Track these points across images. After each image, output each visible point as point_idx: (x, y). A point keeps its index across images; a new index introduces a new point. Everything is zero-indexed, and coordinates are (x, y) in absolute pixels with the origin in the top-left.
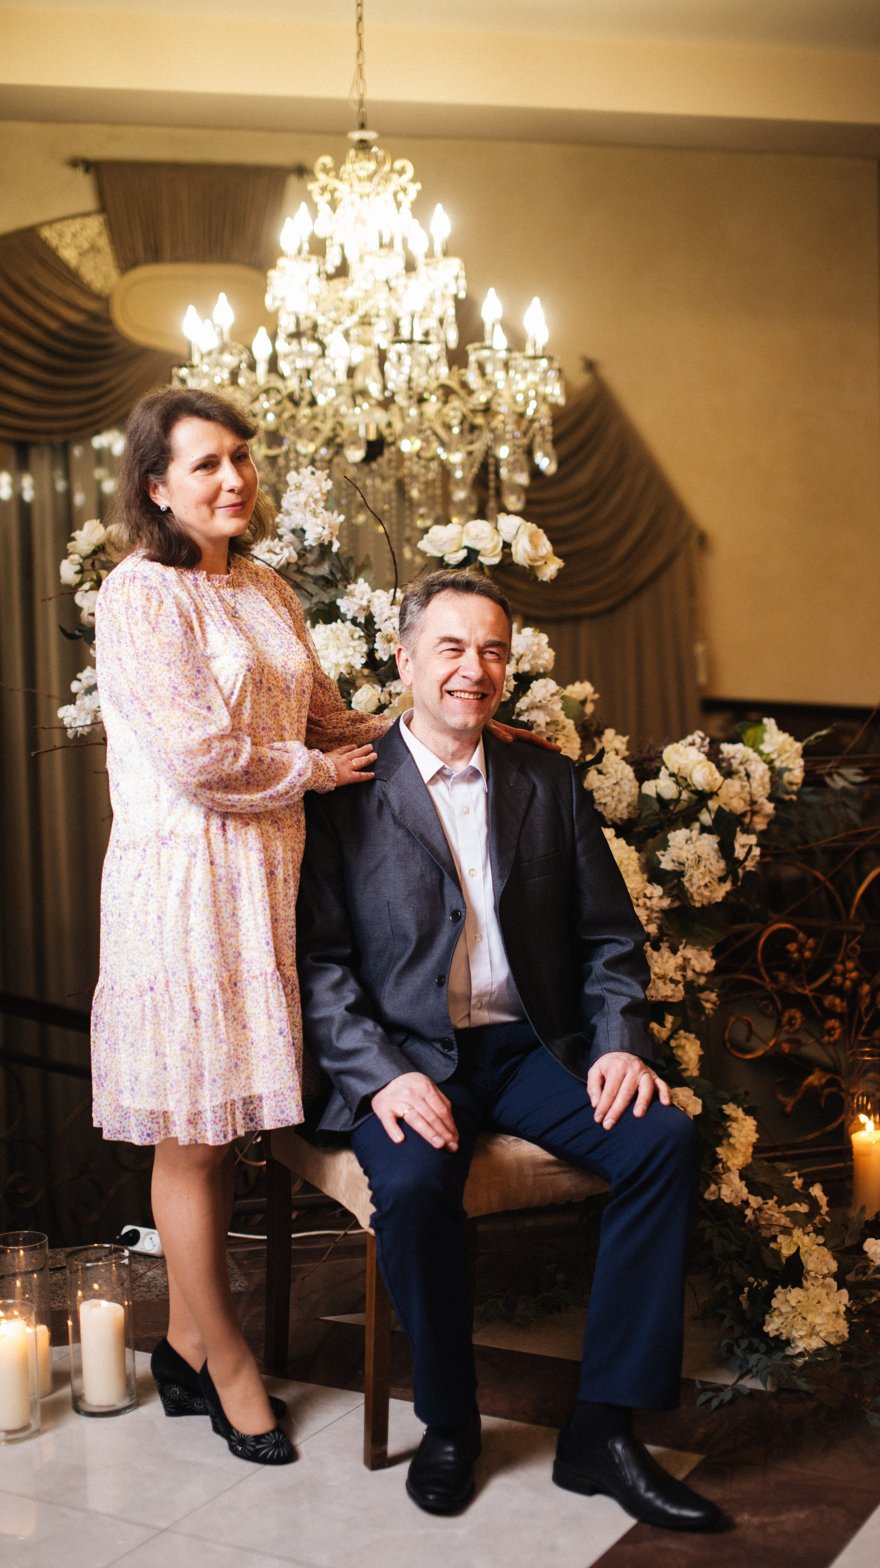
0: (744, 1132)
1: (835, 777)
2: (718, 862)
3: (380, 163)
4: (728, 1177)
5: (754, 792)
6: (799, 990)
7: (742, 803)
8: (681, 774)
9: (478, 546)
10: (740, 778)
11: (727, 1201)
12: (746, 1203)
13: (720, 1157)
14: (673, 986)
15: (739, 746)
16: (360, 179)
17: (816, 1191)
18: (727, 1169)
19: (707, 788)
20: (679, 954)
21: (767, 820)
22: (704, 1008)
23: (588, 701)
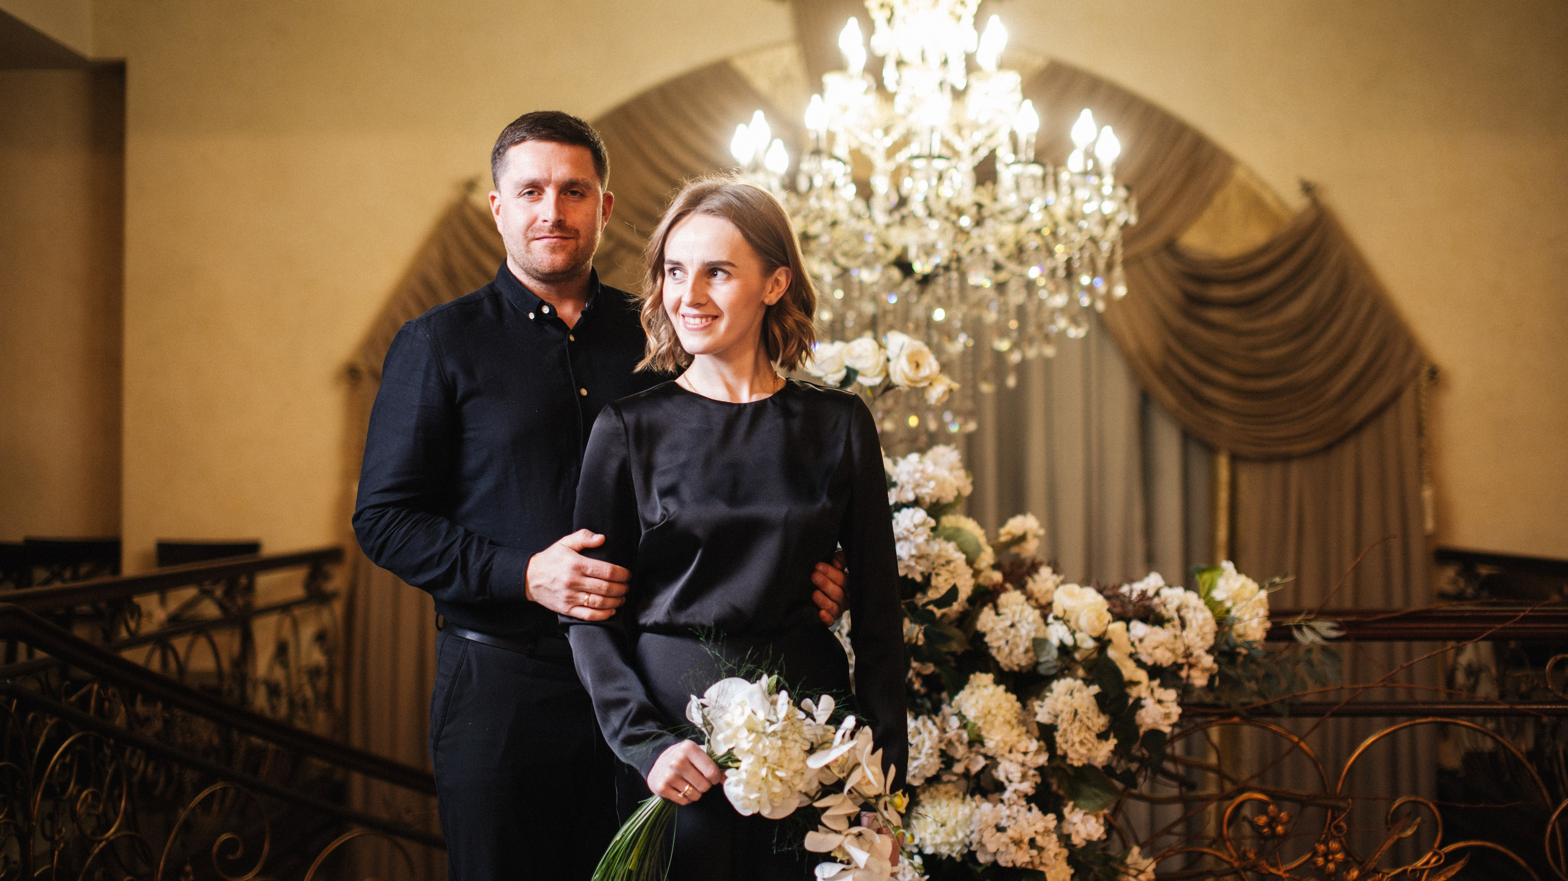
1: (1305, 629)
2: (1098, 717)
5: (1189, 642)
6: (1273, 869)
10: (1174, 626)
15: (1184, 592)
19: (1093, 634)
23: (1030, 537)
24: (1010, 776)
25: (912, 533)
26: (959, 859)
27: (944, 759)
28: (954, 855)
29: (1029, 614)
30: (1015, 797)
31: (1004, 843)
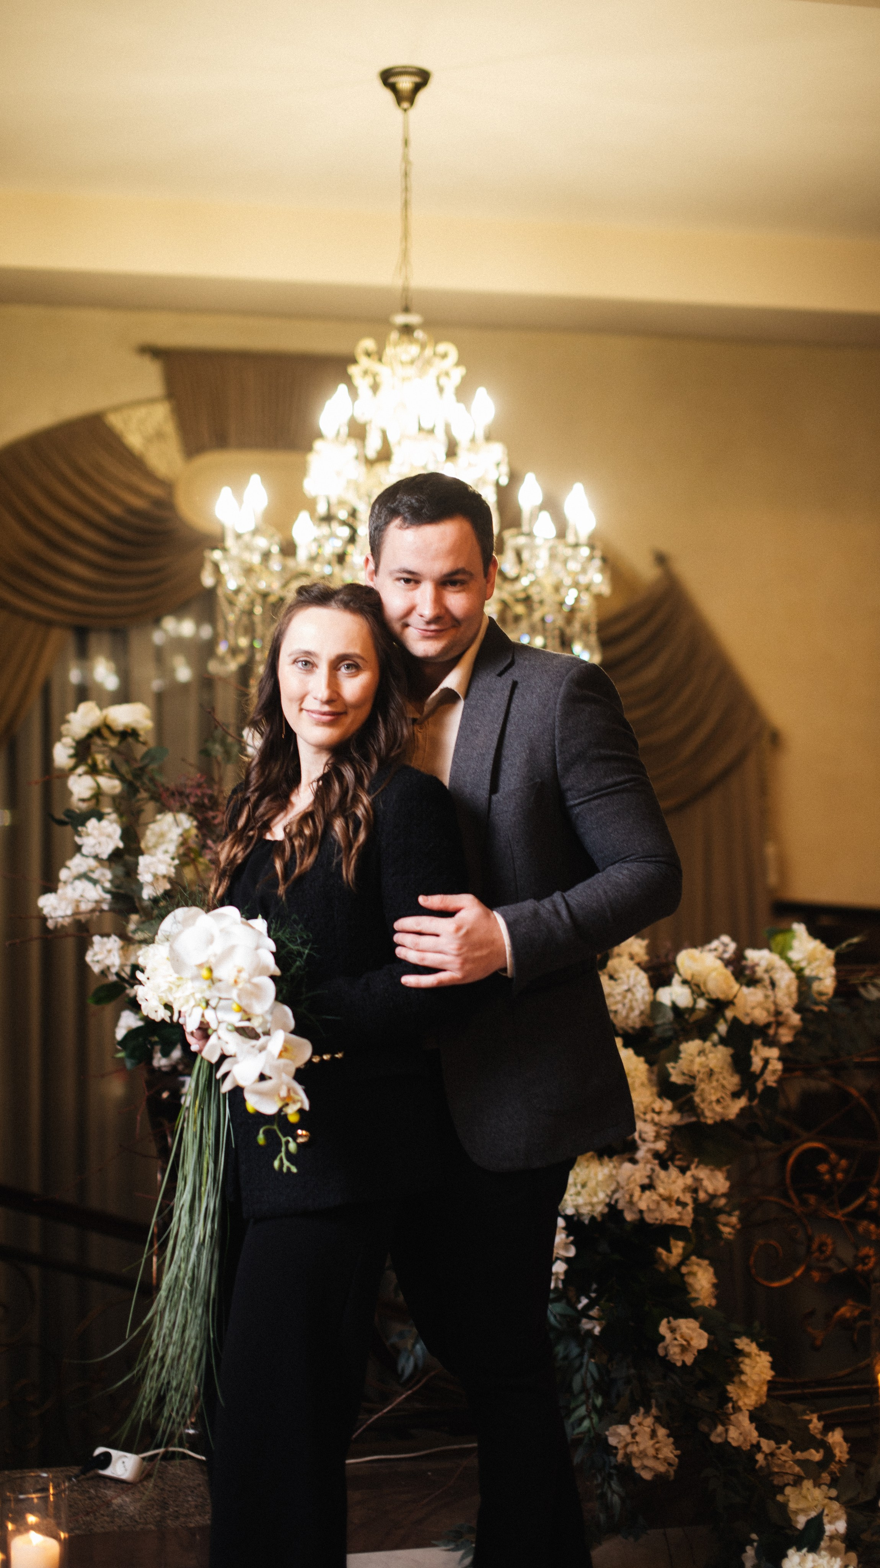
0: (757, 1369)
1: (870, 987)
2: (733, 1076)
3: (423, 346)
4: (737, 1418)
5: (779, 1001)
6: (831, 1214)
7: (765, 1014)
8: (693, 982)
10: (765, 987)
11: (734, 1444)
12: (757, 1447)
13: (731, 1395)
14: (679, 1208)
15: (765, 953)
16: (402, 363)
17: (836, 1437)
18: (737, 1409)
19: (722, 996)
20: (689, 1174)
21: (792, 1033)
22: (721, 1232)
24: (644, 1136)
26: (599, 1219)
28: (595, 1214)
30: (649, 1156)
31: (654, 1201)
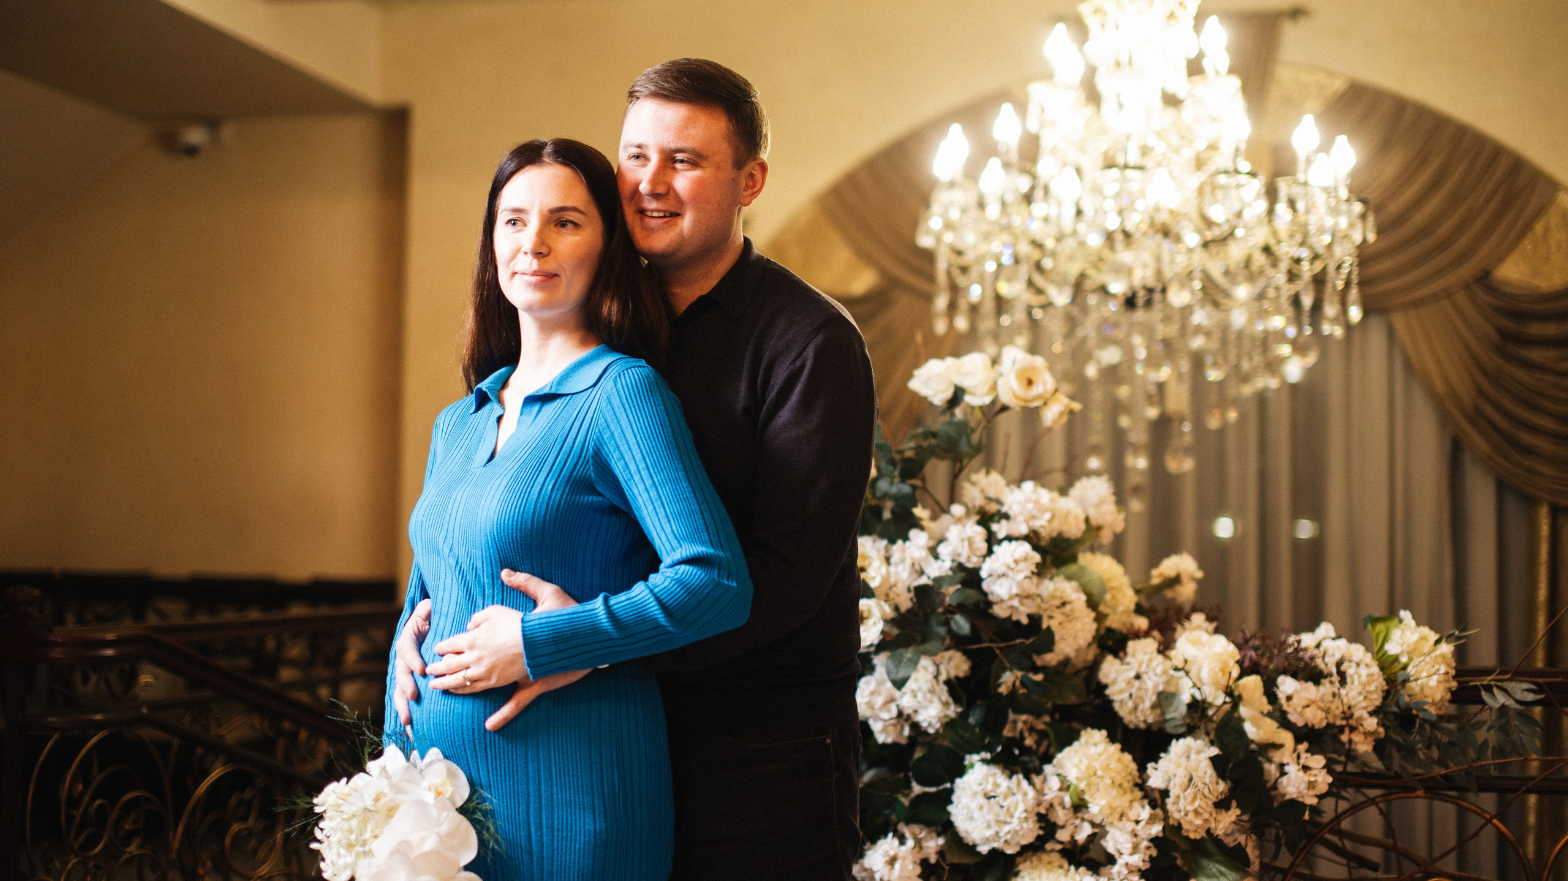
1: (1495, 690)
2: (1216, 783)
5: (1349, 701)
9: (965, 383)
10: (1331, 683)
21: (1372, 740)
23: (1185, 579)
24: (1120, 848)
25: (1012, 569)
27: (1043, 825)
29: (1158, 665)
30: (1126, 871)
